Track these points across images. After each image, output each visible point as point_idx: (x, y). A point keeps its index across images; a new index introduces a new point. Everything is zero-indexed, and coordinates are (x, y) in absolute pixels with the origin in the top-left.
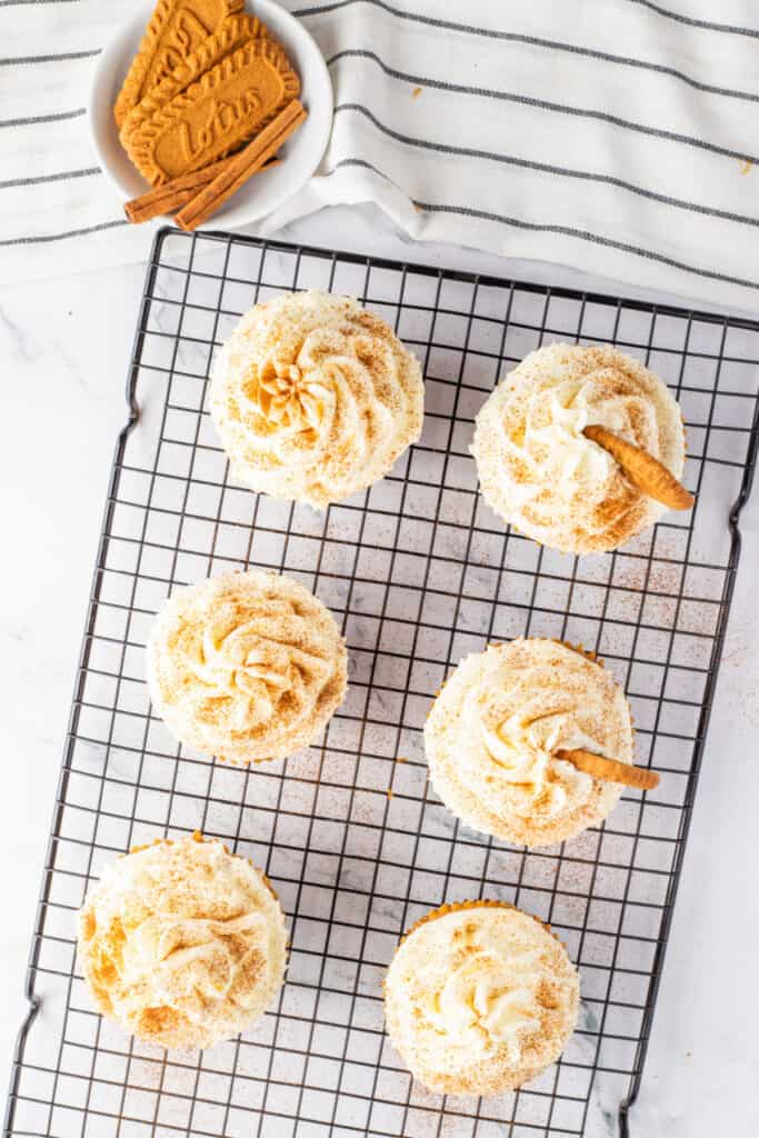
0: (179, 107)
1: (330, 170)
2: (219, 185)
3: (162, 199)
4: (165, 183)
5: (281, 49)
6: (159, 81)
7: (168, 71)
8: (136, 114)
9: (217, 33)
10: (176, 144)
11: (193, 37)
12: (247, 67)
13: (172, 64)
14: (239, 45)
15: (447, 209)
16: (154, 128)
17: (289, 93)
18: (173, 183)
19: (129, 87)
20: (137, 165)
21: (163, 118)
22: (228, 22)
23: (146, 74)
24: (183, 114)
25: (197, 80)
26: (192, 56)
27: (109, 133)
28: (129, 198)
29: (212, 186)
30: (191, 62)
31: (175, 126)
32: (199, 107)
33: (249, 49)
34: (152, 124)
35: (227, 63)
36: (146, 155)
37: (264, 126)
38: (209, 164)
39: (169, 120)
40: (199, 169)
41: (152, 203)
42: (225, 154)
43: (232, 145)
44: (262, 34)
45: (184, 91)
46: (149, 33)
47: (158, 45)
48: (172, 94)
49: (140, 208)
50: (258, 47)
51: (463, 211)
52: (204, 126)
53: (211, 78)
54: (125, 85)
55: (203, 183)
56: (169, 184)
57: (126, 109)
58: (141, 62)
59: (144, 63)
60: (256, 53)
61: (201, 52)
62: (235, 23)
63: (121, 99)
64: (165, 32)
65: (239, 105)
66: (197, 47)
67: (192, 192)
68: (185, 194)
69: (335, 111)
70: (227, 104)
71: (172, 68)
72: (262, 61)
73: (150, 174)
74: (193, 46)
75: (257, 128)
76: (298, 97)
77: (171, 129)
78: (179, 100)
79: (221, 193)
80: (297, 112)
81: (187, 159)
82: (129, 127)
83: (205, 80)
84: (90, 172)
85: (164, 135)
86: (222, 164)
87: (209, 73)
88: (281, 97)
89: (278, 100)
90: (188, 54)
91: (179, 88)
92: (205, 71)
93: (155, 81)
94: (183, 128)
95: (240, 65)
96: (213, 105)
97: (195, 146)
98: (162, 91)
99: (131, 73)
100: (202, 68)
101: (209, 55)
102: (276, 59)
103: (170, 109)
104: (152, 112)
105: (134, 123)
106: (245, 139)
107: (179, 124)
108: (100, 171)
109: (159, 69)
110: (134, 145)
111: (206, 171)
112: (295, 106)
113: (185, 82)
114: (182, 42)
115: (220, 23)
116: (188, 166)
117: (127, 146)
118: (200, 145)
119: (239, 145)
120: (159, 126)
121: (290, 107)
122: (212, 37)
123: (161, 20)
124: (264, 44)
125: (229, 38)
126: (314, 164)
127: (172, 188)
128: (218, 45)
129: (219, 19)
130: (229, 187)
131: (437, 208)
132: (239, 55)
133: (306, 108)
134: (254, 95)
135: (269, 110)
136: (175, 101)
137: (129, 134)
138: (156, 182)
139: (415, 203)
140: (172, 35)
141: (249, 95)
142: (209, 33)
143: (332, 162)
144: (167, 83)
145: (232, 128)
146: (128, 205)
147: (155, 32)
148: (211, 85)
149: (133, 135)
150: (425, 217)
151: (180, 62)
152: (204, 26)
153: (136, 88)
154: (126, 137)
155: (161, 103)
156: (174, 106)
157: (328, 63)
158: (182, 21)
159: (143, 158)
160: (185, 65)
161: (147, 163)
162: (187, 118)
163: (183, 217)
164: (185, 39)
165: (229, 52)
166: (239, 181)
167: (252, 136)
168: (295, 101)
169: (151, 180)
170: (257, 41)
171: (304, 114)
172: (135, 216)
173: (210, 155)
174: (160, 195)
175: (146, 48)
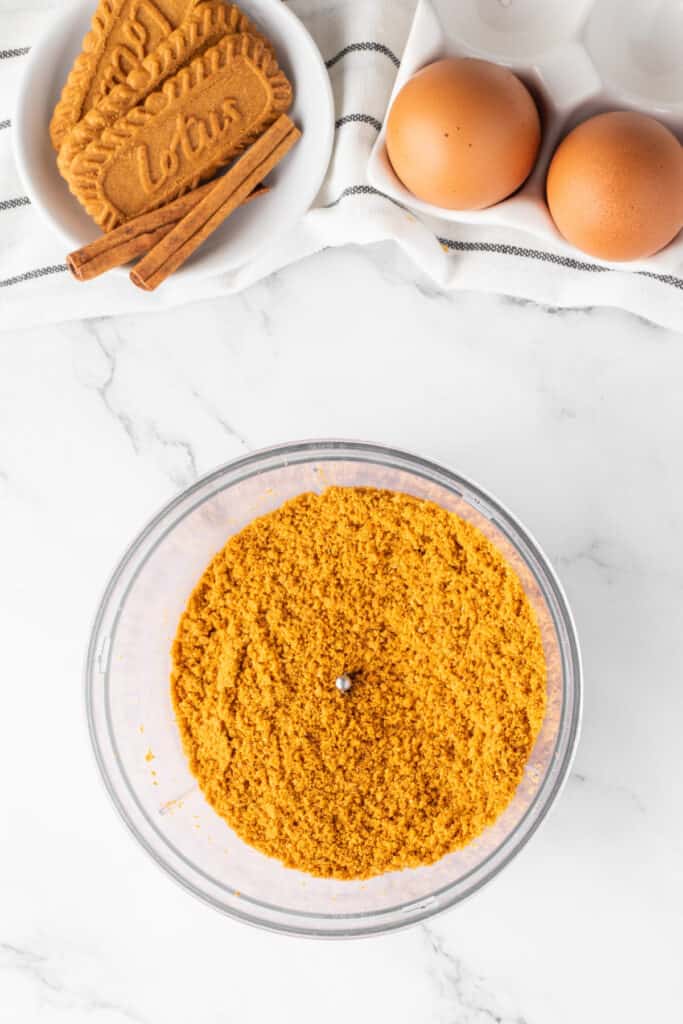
0: (133, 124)
1: (335, 199)
2: (186, 227)
3: (114, 246)
4: (117, 224)
5: (267, 46)
6: (108, 91)
7: (120, 77)
8: (79, 133)
9: (183, 27)
10: (132, 172)
11: (153, 33)
12: (223, 70)
13: (126, 67)
14: (212, 41)
15: (485, 247)
16: (103, 152)
17: (279, 104)
18: (130, 224)
19: (70, 98)
20: (82, 200)
21: (114, 139)
22: (197, 12)
23: (91, 81)
24: (140, 132)
25: (158, 88)
26: (150, 57)
27: (44, 158)
28: (74, 246)
29: (178, 230)
30: (150, 64)
31: (132, 149)
32: (161, 124)
33: (225, 48)
34: (100, 147)
35: (197, 66)
36: (93, 187)
37: (246, 147)
38: (175, 198)
39: (123, 141)
40: (161, 205)
41: (103, 252)
42: (195, 184)
43: (205, 171)
44: (242, 25)
45: (141, 103)
46: (95, 27)
47: (107, 42)
48: (126, 107)
49: (89, 260)
50: (237, 43)
51: (504, 249)
52: (169, 149)
53: (177, 86)
54: (65, 96)
55: (170, 223)
56: (123, 227)
57: (65, 126)
58: (84, 64)
59: (89, 68)
60: (235, 53)
61: (164, 52)
62: (207, 13)
63: (59, 112)
64: (115, 26)
65: (212, 118)
66: (158, 46)
67: (155, 235)
68: (145, 239)
69: (338, 124)
70: (198, 120)
71: (126, 73)
72: (243, 61)
73: (98, 211)
74: (152, 44)
75: (236, 148)
76: (290, 109)
77: (125, 153)
78: (134, 114)
79: (189, 239)
80: (287, 130)
81: (147, 191)
82: (71, 151)
83: (168, 88)
84: (15, 203)
85: (116, 160)
86: (191, 198)
87: (173, 79)
88: (267, 108)
89: (264, 114)
90: (146, 53)
91: (134, 100)
92: (169, 76)
93: (103, 89)
94: (140, 152)
95: (214, 67)
96: (179, 122)
97: (155, 174)
98: (111, 103)
99: (71, 80)
100: (165, 71)
101: (173, 54)
102: (261, 60)
103: (123, 126)
104: (100, 130)
105: (76, 144)
106: (221, 163)
107: (137, 146)
108: (27, 201)
109: (108, 73)
110: (77, 174)
111: (172, 207)
112: (284, 122)
113: (142, 90)
114: (138, 38)
115: (188, 12)
116: (149, 200)
117: (67, 175)
118: (163, 171)
119: (214, 171)
120: (109, 149)
121: (277, 124)
122: (176, 32)
123: (110, 10)
124: (245, 40)
125: (199, 33)
126: (310, 194)
127: (128, 231)
128: (185, 42)
129: (186, 7)
130: (200, 229)
131: (471, 247)
132: (212, 55)
133: (299, 126)
134: (233, 106)
135: (252, 126)
136: (129, 115)
137: (71, 158)
138: (106, 221)
139: (442, 241)
140: (125, 28)
141: (225, 107)
142: (173, 27)
143: (336, 188)
144: (118, 92)
145: (204, 149)
146: (73, 255)
147: (102, 25)
148: (177, 95)
149: (76, 160)
150: (455, 260)
151: (135, 65)
152: (166, 18)
153: (78, 99)
154: (67, 163)
155: (111, 118)
156: (128, 123)
157: (329, 64)
158: (138, 12)
159: (89, 191)
160: (142, 69)
161: (95, 198)
162: (147, 138)
163: (141, 271)
164: (142, 35)
165: (199, 52)
166: (212, 221)
167: (231, 160)
168: (284, 116)
169: (99, 219)
170: (237, 36)
171: (296, 131)
172: (82, 270)
173: (175, 185)
174: (114, 241)
175: (90, 46)
